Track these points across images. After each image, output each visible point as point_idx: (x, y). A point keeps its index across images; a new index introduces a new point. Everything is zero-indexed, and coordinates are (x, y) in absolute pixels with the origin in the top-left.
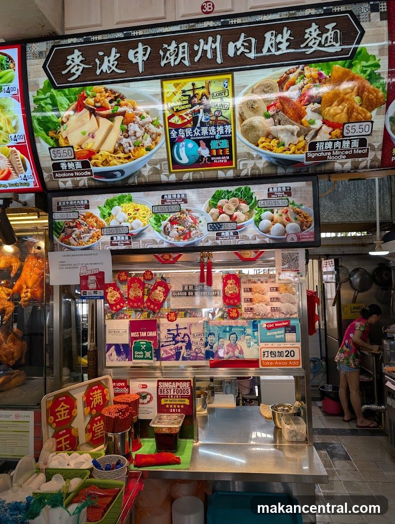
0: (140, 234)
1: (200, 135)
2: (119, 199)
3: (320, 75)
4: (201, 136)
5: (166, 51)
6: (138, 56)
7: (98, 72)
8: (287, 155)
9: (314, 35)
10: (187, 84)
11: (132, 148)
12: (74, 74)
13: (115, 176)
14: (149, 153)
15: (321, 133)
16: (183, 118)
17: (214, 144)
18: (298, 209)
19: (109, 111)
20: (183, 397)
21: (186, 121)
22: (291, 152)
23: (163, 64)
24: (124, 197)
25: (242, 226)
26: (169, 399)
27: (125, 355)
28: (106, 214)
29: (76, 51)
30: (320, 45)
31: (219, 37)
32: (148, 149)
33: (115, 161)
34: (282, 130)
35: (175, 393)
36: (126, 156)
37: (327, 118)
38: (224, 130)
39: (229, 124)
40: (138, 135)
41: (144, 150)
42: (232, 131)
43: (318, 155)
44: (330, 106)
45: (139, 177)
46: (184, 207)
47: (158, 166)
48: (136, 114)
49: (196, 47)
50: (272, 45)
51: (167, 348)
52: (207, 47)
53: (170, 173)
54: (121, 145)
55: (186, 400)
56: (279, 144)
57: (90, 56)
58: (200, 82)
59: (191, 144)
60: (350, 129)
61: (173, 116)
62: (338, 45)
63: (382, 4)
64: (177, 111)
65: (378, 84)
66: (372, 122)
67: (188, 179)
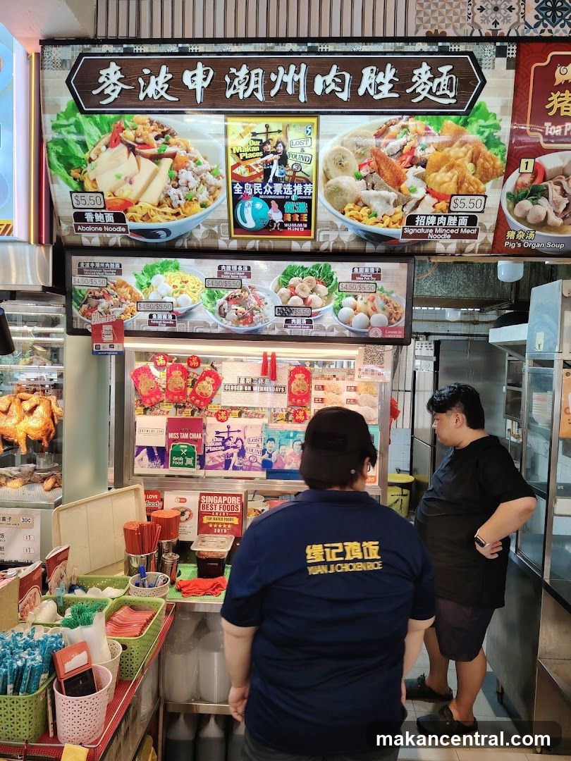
0: (188, 313)
1: (271, 193)
2: (162, 265)
3: (428, 130)
4: (273, 195)
5: (233, 77)
6: (196, 80)
7: (142, 96)
8: (380, 229)
9: (425, 78)
10: (259, 125)
11: (182, 202)
12: (109, 96)
13: (158, 236)
14: (204, 211)
15: (423, 204)
16: (251, 169)
17: (288, 206)
18: (387, 298)
19: (154, 151)
20: (231, 515)
21: (254, 173)
22: (385, 225)
23: (228, 95)
24: (168, 263)
25: (318, 313)
26: (213, 517)
27: (159, 461)
28: (144, 284)
29: (113, 64)
30: (430, 92)
31: (303, 67)
32: (203, 206)
33: (159, 217)
34: (376, 197)
35: (222, 509)
36: (174, 211)
37: (432, 186)
38: (303, 190)
39: (309, 182)
40: (191, 185)
41: (197, 205)
42: (313, 192)
43: (417, 231)
44: (437, 171)
45: (189, 240)
46: (246, 282)
47: (215, 229)
48: (191, 158)
49: (273, 77)
50: (370, 85)
51: (214, 455)
52: (288, 79)
53: (231, 238)
54: (168, 196)
55: (235, 518)
56: (372, 214)
57: (131, 73)
58: (276, 124)
59: (260, 205)
60: (458, 202)
61: (238, 165)
62: (452, 95)
63: (511, 48)
64: (244, 159)
65: (496, 150)
66: (486, 197)
67: (254, 248)
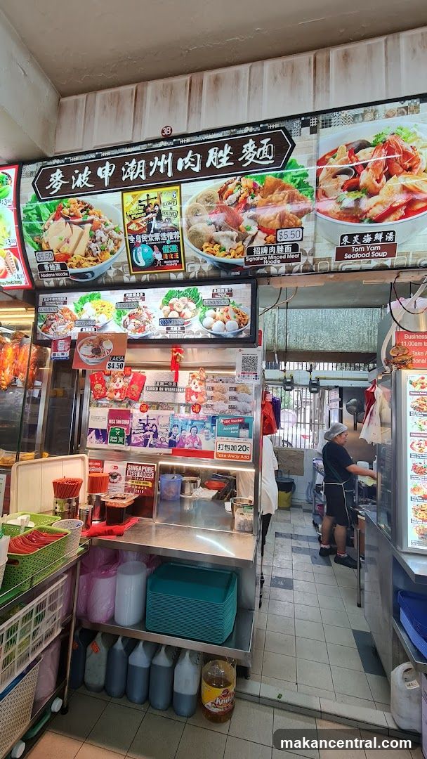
0: (104, 326)
1: (153, 240)
2: (90, 296)
3: (255, 184)
5: (127, 167)
6: (105, 173)
7: (73, 187)
8: (228, 260)
9: (251, 149)
10: (143, 195)
11: (99, 252)
12: (55, 189)
13: (87, 277)
14: (113, 256)
15: (257, 238)
16: (139, 225)
17: (165, 249)
18: (237, 309)
19: (80, 220)
20: (147, 480)
21: (141, 227)
22: (232, 256)
23: (124, 179)
24: (94, 294)
25: (188, 322)
26: (135, 481)
27: (102, 439)
28: (79, 309)
29: (58, 170)
30: (255, 158)
31: (170, 154)
32: (112, 253)
33: (86, 264)
34: (223, 236)
35: (141, 475)
36: (94, 259)
37: (262, 224)
38: (174, 236)
39: (177, 230)
40: (103, 240)
41: (109, 253)
42: (181, 237)
43: (255, 259)
45: (106, 278)
46: (141, 304)
47: (121, 269)
48: (102, 222)
49: (151, 164)
50: (214, 160)
51: (137, 436)
52: (161, 164)
53: (131, 275)
54: (90, 249)
55: (150, 482)
56: (222, 249)
57: (68, 174)
58: (153, 193)
59: (147, 249)
60: (282, 234)
61: (131, 223)
62: (271, 158)
63: (313, 119)
64: (135, 219)
65: (306, 193)
66: (303, 228)
67: (146, 280)
